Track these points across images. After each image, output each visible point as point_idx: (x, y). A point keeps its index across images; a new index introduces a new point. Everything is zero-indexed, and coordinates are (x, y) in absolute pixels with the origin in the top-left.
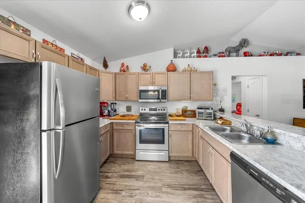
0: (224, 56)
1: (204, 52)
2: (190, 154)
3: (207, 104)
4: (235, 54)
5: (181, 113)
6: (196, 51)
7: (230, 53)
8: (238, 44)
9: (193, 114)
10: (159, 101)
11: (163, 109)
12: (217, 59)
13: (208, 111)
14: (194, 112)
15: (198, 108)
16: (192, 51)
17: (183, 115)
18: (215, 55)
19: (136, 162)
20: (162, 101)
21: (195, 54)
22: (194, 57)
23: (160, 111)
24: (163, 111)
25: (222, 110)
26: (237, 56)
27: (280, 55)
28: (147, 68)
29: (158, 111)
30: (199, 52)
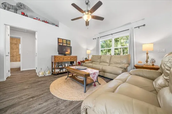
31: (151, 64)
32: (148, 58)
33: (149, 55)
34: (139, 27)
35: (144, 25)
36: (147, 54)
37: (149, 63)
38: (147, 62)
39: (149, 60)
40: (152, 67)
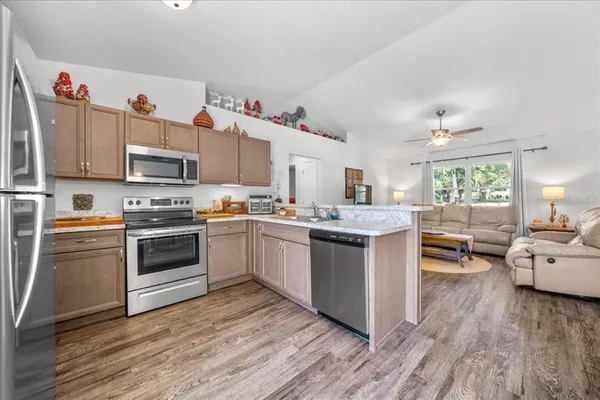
0: (280, 124)
1: (254, 109)
2: (244, 271)
3: (261, 190)
4: (291, 124)
5: (221, 208)
6: (243, 104)
7: (286, 120)
8: (295, 111)
9: (243, 208)
10: (180, 181)
11: (185, 201)
12: (271, 124)
13: (265, 200)
14: (242, 204)
15: (252, 197)
16: (239, 101)
17: (224, 211)
18: (270, 119)
19: (131, 321)
20: (188, 182)
21: (243, 108)
22: (240, 112)
23: (179, 206)
24: (185, 206)
25: (279, 201)
26: (294, 127)
27: (331, 137)
28: (147, 107)
29: (173, 206)
30: (247, 105)
31: (561, 225)
32: (554, 213)
33: (556, 207)
34: (533, 150)
35: (545, 148)
36: (552, 205)
37: (556, 222)
38: (552, 220)
39: (557, 217)
40: (562, 229)
